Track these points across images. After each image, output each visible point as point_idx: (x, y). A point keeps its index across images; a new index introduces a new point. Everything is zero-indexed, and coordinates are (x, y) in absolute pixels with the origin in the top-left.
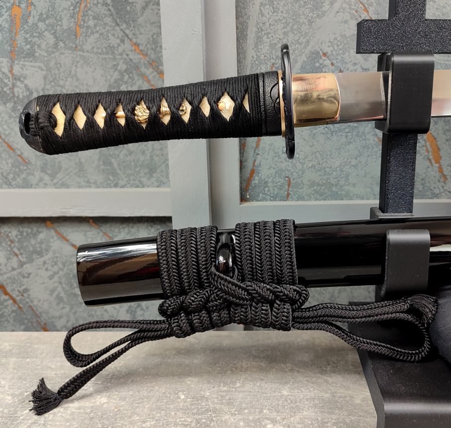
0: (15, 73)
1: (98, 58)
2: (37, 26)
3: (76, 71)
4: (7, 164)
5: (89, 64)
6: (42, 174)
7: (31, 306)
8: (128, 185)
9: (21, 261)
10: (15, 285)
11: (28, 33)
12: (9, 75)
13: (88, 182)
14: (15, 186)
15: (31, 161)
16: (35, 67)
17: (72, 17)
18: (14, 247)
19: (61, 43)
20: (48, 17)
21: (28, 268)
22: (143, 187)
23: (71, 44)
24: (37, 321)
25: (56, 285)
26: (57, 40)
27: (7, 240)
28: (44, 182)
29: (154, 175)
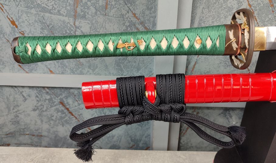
0: (76, 25)
1: (116, 19)
2: (87, 3)
3: (105, 25)
4: (73, 64)
5: (111, 22)
6: (89, 69)
9: (79, 103)
10: (76, 112)
11: (82, 7)
12: (74, 26)
14: (76, 74)
15: (84, 63)
16: (86, 23)
18: (76, 98)
19: (98, 12)
21: (82, 106)
23: (103, 13)
26: (97, 10)
27: (73, 95)
28: (89, 72)
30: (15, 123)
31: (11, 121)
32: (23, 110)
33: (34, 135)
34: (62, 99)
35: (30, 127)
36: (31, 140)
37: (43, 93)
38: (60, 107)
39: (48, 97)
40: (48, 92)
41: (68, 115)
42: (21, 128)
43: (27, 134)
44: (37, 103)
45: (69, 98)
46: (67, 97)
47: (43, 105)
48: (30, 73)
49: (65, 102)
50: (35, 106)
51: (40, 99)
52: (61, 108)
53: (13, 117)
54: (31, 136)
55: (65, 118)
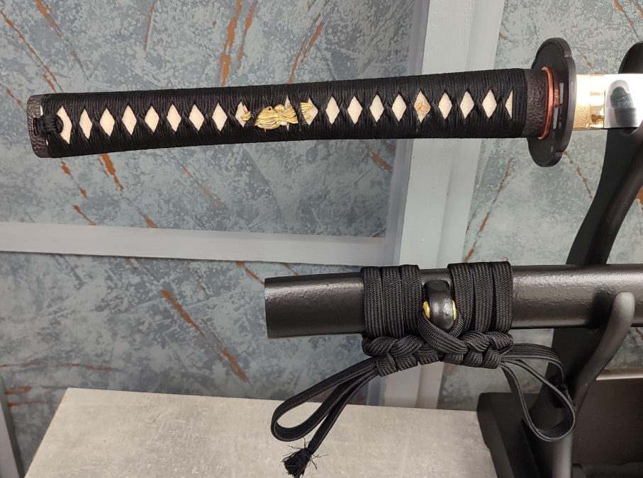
4: (202, 207)
6: (238, 219)
7: (213, 333)
8: (325, 233)
9: (207, 294)
10: (199, 315)
13: (285, 228)
14: (208, 228)
15: (228, 206)
17: (286, 70)
18: (202, 281)
20: (259, 69)
21: (214, 300)
22: (340, 235)
24: (218, 345)
25: (241, 316)
27: (195, 275)
28: (239, 225)
29: (353, 225)
30: (50, 337)
31: (39, 334)
32: (73, 308)
33: (90, 367)
34: (169, 284)
35: (83, 348)
36: (84, 377)
37: (125, 270)
38: (161, 301)
39: (135, 279)
40: (136, 268)
41: (178, 321)
42: (63, 349)
43: (74, 365)
44: (108, 294)
45: (185, 281)
46: (180, 281)
47: (122, 299)
48: (99, 224)
49: (176, 292)
50: (103, 300)
51: (116, 285)
52: (164, 304)
53: (46, 324)
54: (84, 370)
55: (170, 327)
